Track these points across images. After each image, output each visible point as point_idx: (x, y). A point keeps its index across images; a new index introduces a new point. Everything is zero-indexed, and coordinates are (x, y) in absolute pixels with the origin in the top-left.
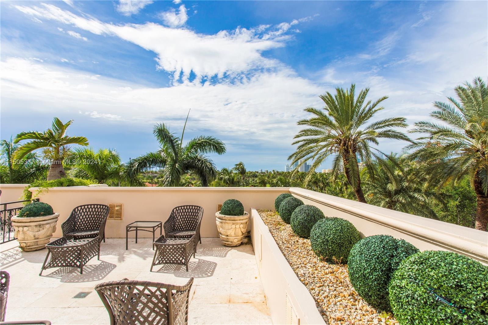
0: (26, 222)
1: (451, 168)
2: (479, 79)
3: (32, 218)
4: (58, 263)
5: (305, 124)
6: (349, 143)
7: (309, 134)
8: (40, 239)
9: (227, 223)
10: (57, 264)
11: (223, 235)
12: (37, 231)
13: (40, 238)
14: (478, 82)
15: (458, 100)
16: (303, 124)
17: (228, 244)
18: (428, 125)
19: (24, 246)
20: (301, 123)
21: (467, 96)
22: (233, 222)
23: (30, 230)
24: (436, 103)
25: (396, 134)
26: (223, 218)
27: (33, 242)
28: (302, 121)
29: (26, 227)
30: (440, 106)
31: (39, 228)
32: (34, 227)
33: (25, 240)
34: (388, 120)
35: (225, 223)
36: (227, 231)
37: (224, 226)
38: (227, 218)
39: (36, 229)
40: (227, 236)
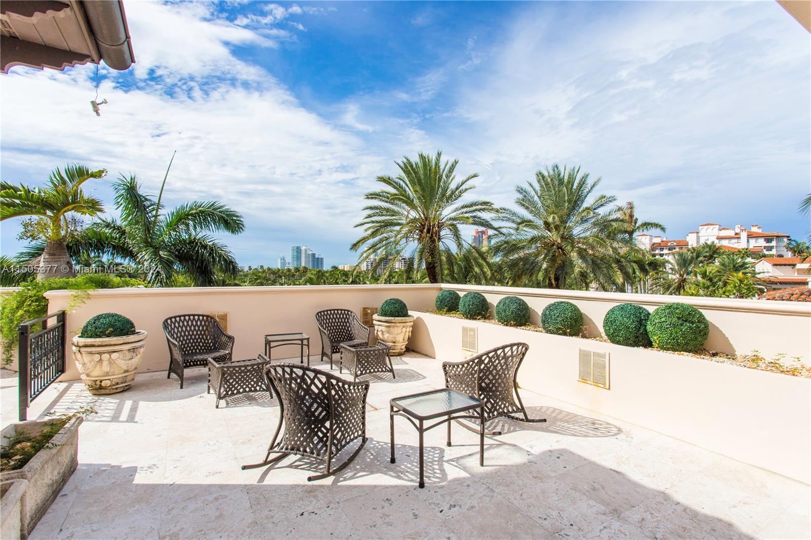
0: (115, 345)
1: (532, 263)
2: (556, 166)
3: (124, 337)
4: (238, 388)
5: (376, 198)
6: (434, 229)
7: (384, 214)
8: (130, 372)
9: (397, 326)
10: (237, 390)
11: (389, 342)
12: (130, 359)
13: (130, 370)
14: (556, 169)
15: (537, 187)
16: (372, 198)
17: (393, 353)
18: (508, 212)
19: (108, 385)
20: (370, 197)
21: (547, 184)
22: (404, 324)
23: (121, 357)
24: (518, 187)
25: (482, 221)
26: (393, 321)
27: (122, 377)
28: (371, 195)
29: (115, 353)
30: (521, 191)
31: (132, 353)
32: (127, 352)
33: (109, 376)
34: (476, 203)
35: (394, 327)
36: (396, 336)
37: (392, 331)
38: (397, 320)
39: (129, 355)
40: (394, 342)
